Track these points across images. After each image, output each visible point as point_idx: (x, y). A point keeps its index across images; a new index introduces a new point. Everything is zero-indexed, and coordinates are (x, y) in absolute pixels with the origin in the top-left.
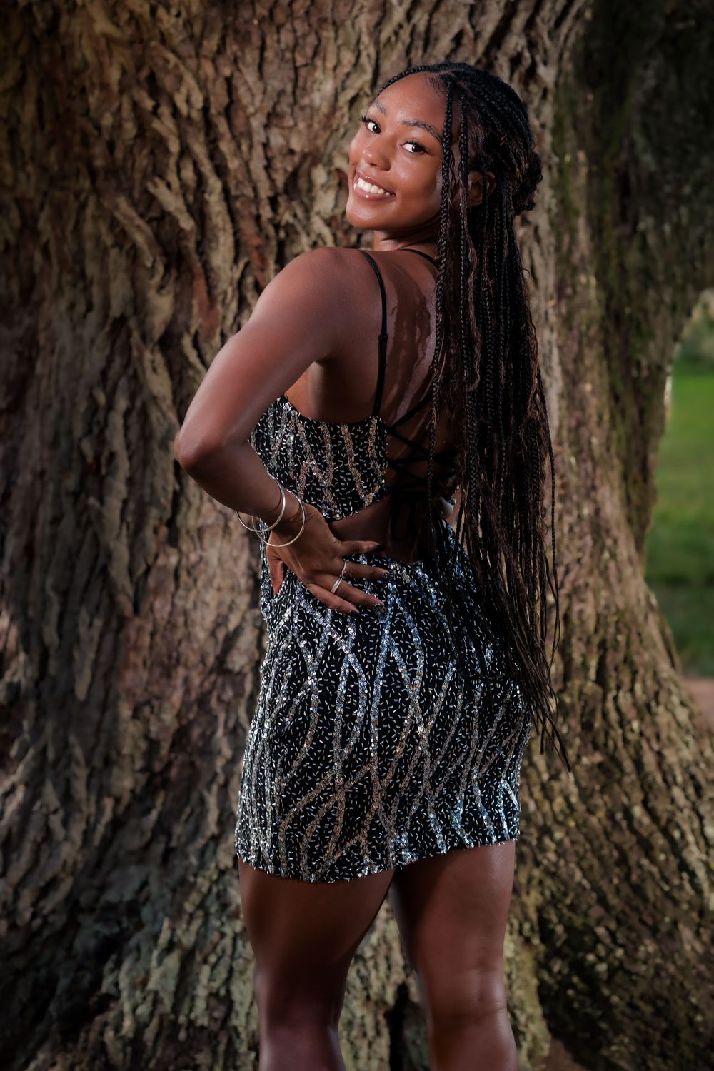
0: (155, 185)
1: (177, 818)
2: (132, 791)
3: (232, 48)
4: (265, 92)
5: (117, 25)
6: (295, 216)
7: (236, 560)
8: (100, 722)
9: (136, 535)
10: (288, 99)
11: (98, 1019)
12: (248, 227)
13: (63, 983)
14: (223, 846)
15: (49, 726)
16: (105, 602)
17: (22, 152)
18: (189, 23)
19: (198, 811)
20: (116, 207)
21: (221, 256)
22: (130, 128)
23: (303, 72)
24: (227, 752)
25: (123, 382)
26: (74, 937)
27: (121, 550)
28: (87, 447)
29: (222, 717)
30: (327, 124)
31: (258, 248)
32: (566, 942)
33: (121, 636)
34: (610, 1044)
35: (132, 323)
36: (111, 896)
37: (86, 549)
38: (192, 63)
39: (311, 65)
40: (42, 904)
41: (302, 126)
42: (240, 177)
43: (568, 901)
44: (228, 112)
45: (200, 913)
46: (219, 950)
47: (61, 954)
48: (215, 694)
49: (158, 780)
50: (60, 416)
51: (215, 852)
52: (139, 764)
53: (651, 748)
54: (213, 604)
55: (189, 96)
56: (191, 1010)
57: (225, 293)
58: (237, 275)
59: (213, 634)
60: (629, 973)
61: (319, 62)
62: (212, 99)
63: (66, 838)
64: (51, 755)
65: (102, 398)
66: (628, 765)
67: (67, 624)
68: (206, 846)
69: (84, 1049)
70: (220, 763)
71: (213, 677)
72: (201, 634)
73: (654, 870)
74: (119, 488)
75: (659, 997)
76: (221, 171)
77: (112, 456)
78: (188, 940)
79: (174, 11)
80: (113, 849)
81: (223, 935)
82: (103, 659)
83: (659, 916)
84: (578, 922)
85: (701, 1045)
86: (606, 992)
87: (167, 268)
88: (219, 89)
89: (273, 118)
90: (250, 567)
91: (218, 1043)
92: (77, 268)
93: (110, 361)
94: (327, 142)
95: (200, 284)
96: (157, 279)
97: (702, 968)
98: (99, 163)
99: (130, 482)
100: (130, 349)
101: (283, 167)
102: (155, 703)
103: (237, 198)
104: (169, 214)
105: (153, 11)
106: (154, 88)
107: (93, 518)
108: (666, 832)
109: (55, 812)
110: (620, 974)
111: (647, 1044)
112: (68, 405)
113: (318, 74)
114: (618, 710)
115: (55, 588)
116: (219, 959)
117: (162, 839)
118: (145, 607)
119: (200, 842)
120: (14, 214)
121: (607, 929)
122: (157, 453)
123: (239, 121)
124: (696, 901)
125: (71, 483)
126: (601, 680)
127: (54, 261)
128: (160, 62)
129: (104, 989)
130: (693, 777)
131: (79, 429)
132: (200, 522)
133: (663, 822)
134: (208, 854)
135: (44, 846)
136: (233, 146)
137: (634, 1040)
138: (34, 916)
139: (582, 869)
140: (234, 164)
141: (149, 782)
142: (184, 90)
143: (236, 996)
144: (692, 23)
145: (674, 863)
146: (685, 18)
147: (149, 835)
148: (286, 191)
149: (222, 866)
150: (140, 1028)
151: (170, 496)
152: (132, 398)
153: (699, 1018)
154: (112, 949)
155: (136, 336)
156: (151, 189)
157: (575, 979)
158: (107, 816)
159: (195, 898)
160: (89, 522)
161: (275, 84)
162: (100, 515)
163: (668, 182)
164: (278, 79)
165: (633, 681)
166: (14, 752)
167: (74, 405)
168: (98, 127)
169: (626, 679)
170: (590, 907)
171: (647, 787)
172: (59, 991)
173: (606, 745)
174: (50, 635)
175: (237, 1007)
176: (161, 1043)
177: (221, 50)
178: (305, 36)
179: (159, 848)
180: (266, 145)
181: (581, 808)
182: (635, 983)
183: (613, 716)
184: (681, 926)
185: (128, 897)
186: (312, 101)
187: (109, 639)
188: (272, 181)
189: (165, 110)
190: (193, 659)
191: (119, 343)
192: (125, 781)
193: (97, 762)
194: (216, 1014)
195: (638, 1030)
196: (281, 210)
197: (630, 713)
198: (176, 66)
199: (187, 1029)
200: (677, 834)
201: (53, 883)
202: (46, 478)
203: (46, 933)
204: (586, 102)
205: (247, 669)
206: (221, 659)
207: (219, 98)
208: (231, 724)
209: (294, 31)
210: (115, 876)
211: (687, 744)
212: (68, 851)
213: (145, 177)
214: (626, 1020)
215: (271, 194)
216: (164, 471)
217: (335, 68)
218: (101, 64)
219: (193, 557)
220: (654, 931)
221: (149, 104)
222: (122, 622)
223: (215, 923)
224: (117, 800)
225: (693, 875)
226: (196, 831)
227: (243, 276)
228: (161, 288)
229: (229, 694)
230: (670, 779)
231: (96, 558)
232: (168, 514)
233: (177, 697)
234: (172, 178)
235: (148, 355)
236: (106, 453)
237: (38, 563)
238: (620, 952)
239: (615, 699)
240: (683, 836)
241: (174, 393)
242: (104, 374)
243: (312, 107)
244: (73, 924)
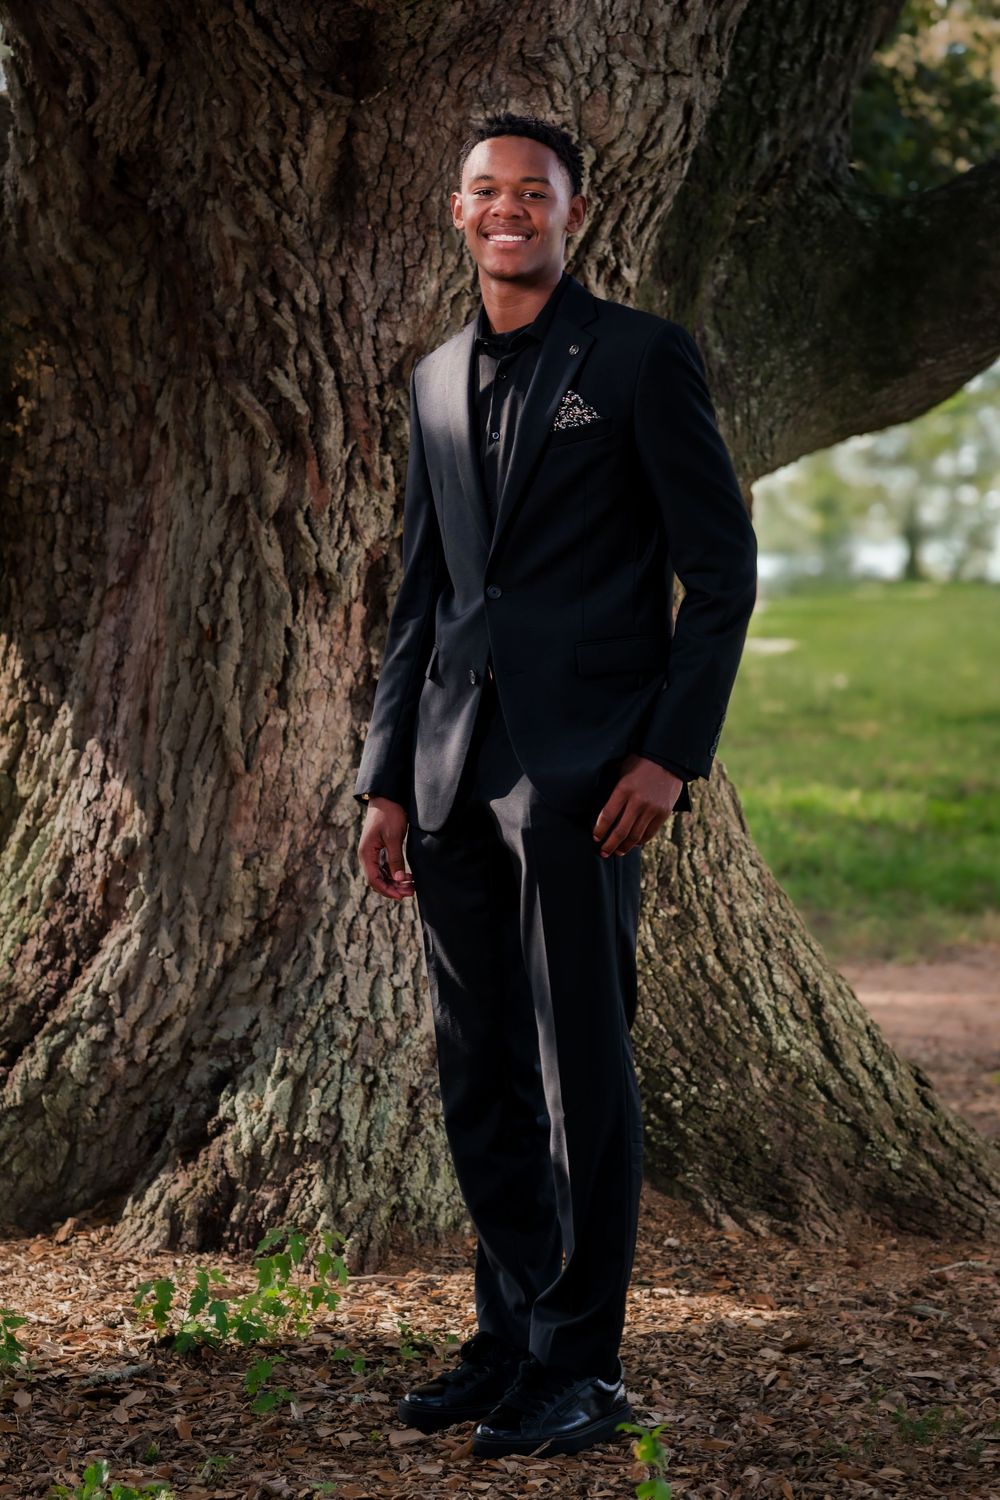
0: (275, 374)
1: (286, 961)
2: (241, 938)
3: (348, 250)
4: (375, 290)
5: (244, 229)
6: (399, 403)
7: (339, 722)
8: (212, 874)
9: (248, 696)
10: (396, 297)
11: (217, 1141)
12: (357, 413)
13: (179, 1114)
14: (329, 984)
15: (164, 877)
16: (218, 760)
17: (141, 341)
18: (309, 227)
19: (305, 954)
20: (239, 393)
21: (333, 439)
22: (252, 322)
23: (411, 272)
24: (332, 900)
25: (239, 555)
26: (186, 1075)
27: (235, 712)
28: (205, 616)
29: (326, 867)
30: (431, 320)
31: (365, 432)
32: (644, 1083)
33: (233, 792)
34: (685, 1171)
35: (249, 501)
36: (223, 1034)
37: (201, 710)
38: (311, 263)
39: (418, 266)
40: (157, 1042)
41: (408, 321)
42: (351, 366)
43: (646, 1045)
44: (342, 308)
45: (310, 1043)
46: (328, 1075)
47: (173, 1092)
48: (319, 847)
49: (266, 927)
50: (178, 587)
51: (322, 990)
52: (248, 912)
53: (724, 902)
54: (318, 763)
55: (307, 294)
56: (305, 1128)
57: (335, 473)
58: (346, 456)
59: (318, 791)
60: (703, 1108)
61: (425, 264)
62: (328, 296)
63: (180, 981)
64: (165, 904)
65: (218, 570)
66: (702, 917)
67: (182, 781)
68: (314, 984)
69: (205, 1166)
70: (325, 910)
71: (318, 831)
72: (307, 791)
73: (726, 1014)
74: (233, 653)
75: (731, 1129)
76: (334, 361)
77: (228, 623)
78: (300, 1067)
79: (297, 218)
80: (224, 992)
81: (332, 1062)
82: (215, 814)
83: (730, 1057)
84: (655, 1063)
85: (770, 1170)
86: (682, 1126)
87: (283, 449)
88: (334, 288)
89: (382, 313)
90: (352, 729)
91: (330, 1156)
92: (198, 450)
93: (227, 535)
94: (429, 336)
95: (312, 465)
96: (274, 459)
97: (771, 1103)
98: (222, 353)
99: (244, 648)
100: (246, 524)
101: (390, 357)
102: (265, 854)
103: (348, 385)
104: (287, 399)
105: (278, 217)
106: (276, 286)
107: (209, 681)
108: (737, 980)
109: (170, 956)
110: (694, 1108)
111: (719, 1171)
112: (185, 577)
113: (424, 274)
114: (693, 866)
115: (171, 750)
116: (329, 1083)
117: (272, 980)
118: (256, 764)
119: (308, 981)
120: (131, 400)
121: (682, 1069)
122: (270, 620)
123: (352, 317)
124: (765, 1042)
125: (187, 649)
126: (677, 838)
127: (173, 442)
128: (282, 263)
129: (221, 1114)
130: (762, 930)
131: (196, 598)
132: (307, 687)
133: (735, 970)
134: (315, 993)
135: (160, 989)
136: (345, 339)
137: (707, 1167)
138: (150, 1054)
139: (658, 1015)
140: (346, 355)
141: (257, 928)
142: (303, 288)
143: (346, 1115)
144: (762, 219)
145: (744, 1008)
146: (755, 215)
147: (258, 977)
148: (391, 380)
149: (329, 1002)
150: (256, 1145)
151: (281, 661)
152: (247, 570)
153: (768, 1147)
154: (226, 1080)
155: (252, 512)
156: (271, 377)
157: (653, 1116)
158: (218, 961)
159: (305, 1030)
160: (205, 686)
161: (386, 283)
162: (216, 679)
163: (739, 375)
164: (388, 278)
165: (706, 841)
166: (129, 902)
167: (192, 576)
168: (222, 321)
169: (701, 840)
170: (666, 1049)
171: (719, 937)
172: (175, 1121)
173: (681, 898)
174: (165, 791)
175: (346, 1124)
176: (277, 1156)
177: (338, 252)
178: (413, 240)
179: (268, 989)
180: (375, 338)
181: (658, 958)
182: (708, 1117)
183: (688, 872)
184: (750, 1065)
185: (240, 1033)
186: (418, 298)
187: (222, 794)
188: (380, 371)
189: (285, 306)
190: (300, 814)
191: (236, 518)
192: (236, 928)
193: (210, 910)
194: (328, 1132)
195: (711, 1158)
196: (386, 398)
197: (705, 870)
198: (297, 266)
199: (301, 1144)
200: (747, 981)
201: (167, 1023)
202: (162, 645)
203: (161, 1070)
204: (662, 297)
205: (349, 823)
206: (326, 814)
207: (335, 296)
208: (335, 874)
209: (405, 236)
210: (226, 1015)
211: (756, 899)
212: (182, 993)
213: (264, 366)
214: (700, 1150)
215: (378, 382)
216: (276, 638)
217: (439, 269)
218: (226, 264)
219: (300, 719)
220: (726, 1071)
221: (271, 300)
222: (234, 778)
223: (324, 1052)
224: (228, 946)
225: (762, 1018)
226: (304, 972)
227: (351, 457)
228: (277, 468)
229: (333, 846)
230: (741, 931)
231: (211, 719)
232: (279, 677)
233: (284, 849)
234: (290, 367)
235: (264, 530)
236: (222, 621)
237: (153, 725)
238: (694, 1090)
239: (690, 856)
240: (753, 983)
241: (286, 565)
242: (221, 547)
243: (417, 304)
244: (186, 1063)
